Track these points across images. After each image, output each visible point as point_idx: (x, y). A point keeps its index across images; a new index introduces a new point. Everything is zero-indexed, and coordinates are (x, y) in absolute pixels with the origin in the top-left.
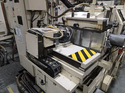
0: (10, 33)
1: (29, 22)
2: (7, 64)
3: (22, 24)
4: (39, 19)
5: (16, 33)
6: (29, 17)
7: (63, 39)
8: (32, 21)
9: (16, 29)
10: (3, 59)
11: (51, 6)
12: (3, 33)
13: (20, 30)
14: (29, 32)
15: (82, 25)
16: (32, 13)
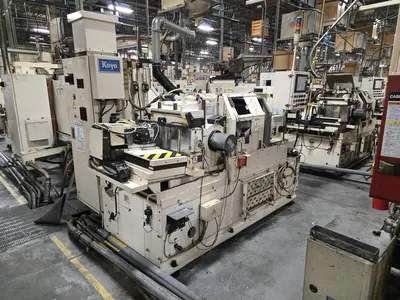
0: (58, 143)
1: (97, 116)
2: (49, 203)
3: (86, 120)
4: (114, 111)
5: (74, 136)
6: (97, 109)
7: (140, 138)
8: (101, 115)
9: (76, 128)
10: (42, 195)
11: (137, 90)
12: (45, 142)
13: (81, 129)
14: (94, 127)
15: (170, 119)
16: (102, 103)
